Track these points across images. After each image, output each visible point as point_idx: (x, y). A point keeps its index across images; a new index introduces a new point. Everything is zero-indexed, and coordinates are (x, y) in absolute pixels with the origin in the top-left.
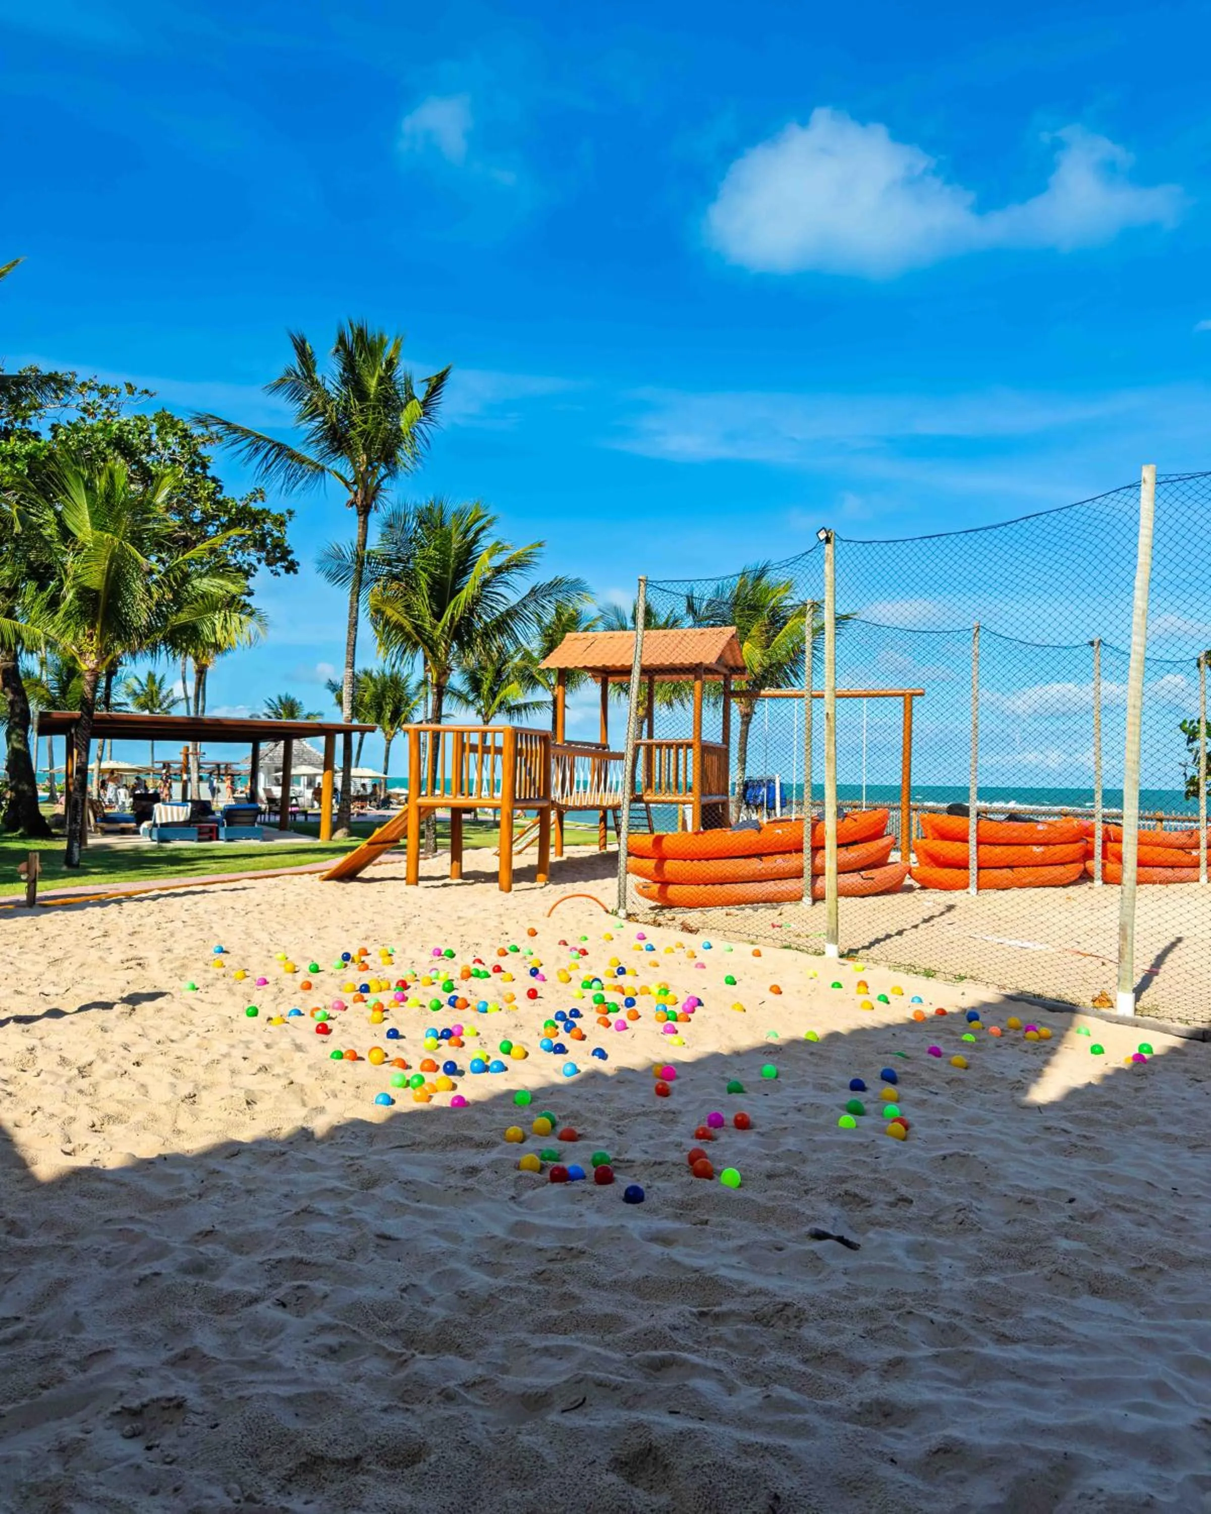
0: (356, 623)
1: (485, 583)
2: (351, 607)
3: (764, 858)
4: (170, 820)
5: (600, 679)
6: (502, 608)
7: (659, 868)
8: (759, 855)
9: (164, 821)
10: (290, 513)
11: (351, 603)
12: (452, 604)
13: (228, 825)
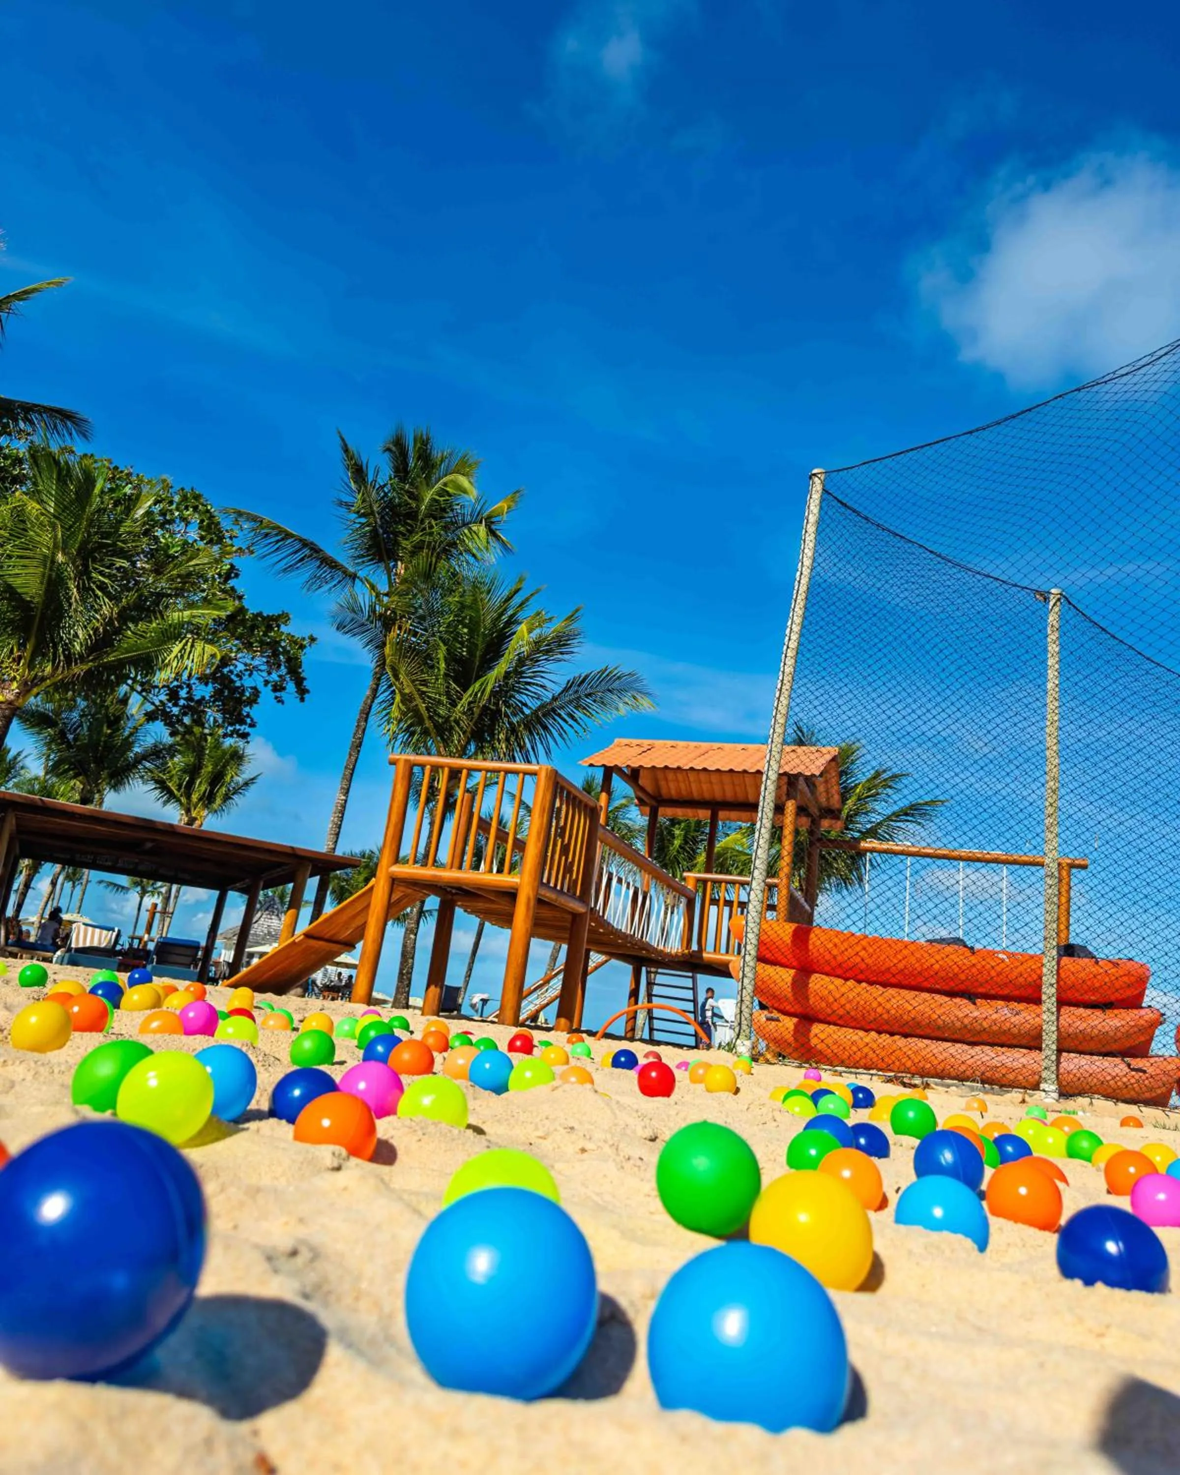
0: (360, 745)
1: (521, 661)
2: (358, 726)
3: (979, 1001)
4: (88, 944)
5: (647, 809)
6: (534, 704)
7: (800, 985)
8: (971, 996)
9: (81, 945)
10: (313, 639)
11: (359, 721)
12: (477, 685)
13: (157, 963)
